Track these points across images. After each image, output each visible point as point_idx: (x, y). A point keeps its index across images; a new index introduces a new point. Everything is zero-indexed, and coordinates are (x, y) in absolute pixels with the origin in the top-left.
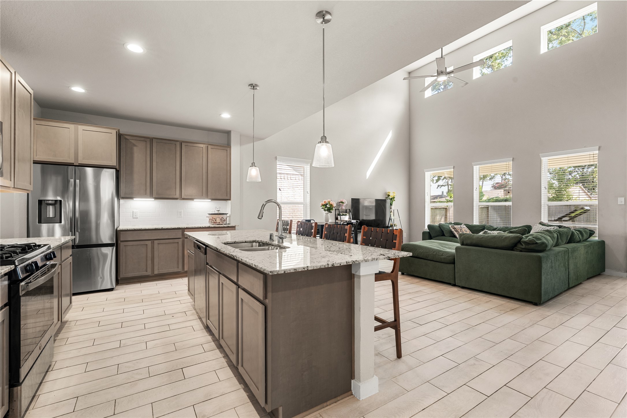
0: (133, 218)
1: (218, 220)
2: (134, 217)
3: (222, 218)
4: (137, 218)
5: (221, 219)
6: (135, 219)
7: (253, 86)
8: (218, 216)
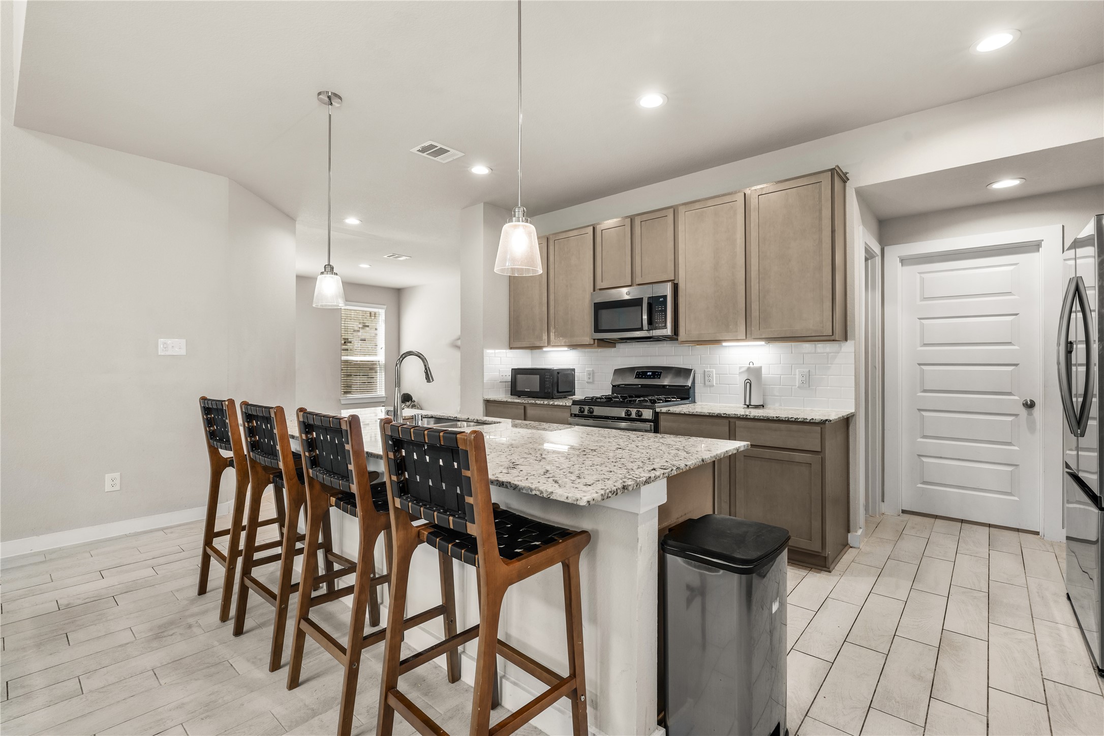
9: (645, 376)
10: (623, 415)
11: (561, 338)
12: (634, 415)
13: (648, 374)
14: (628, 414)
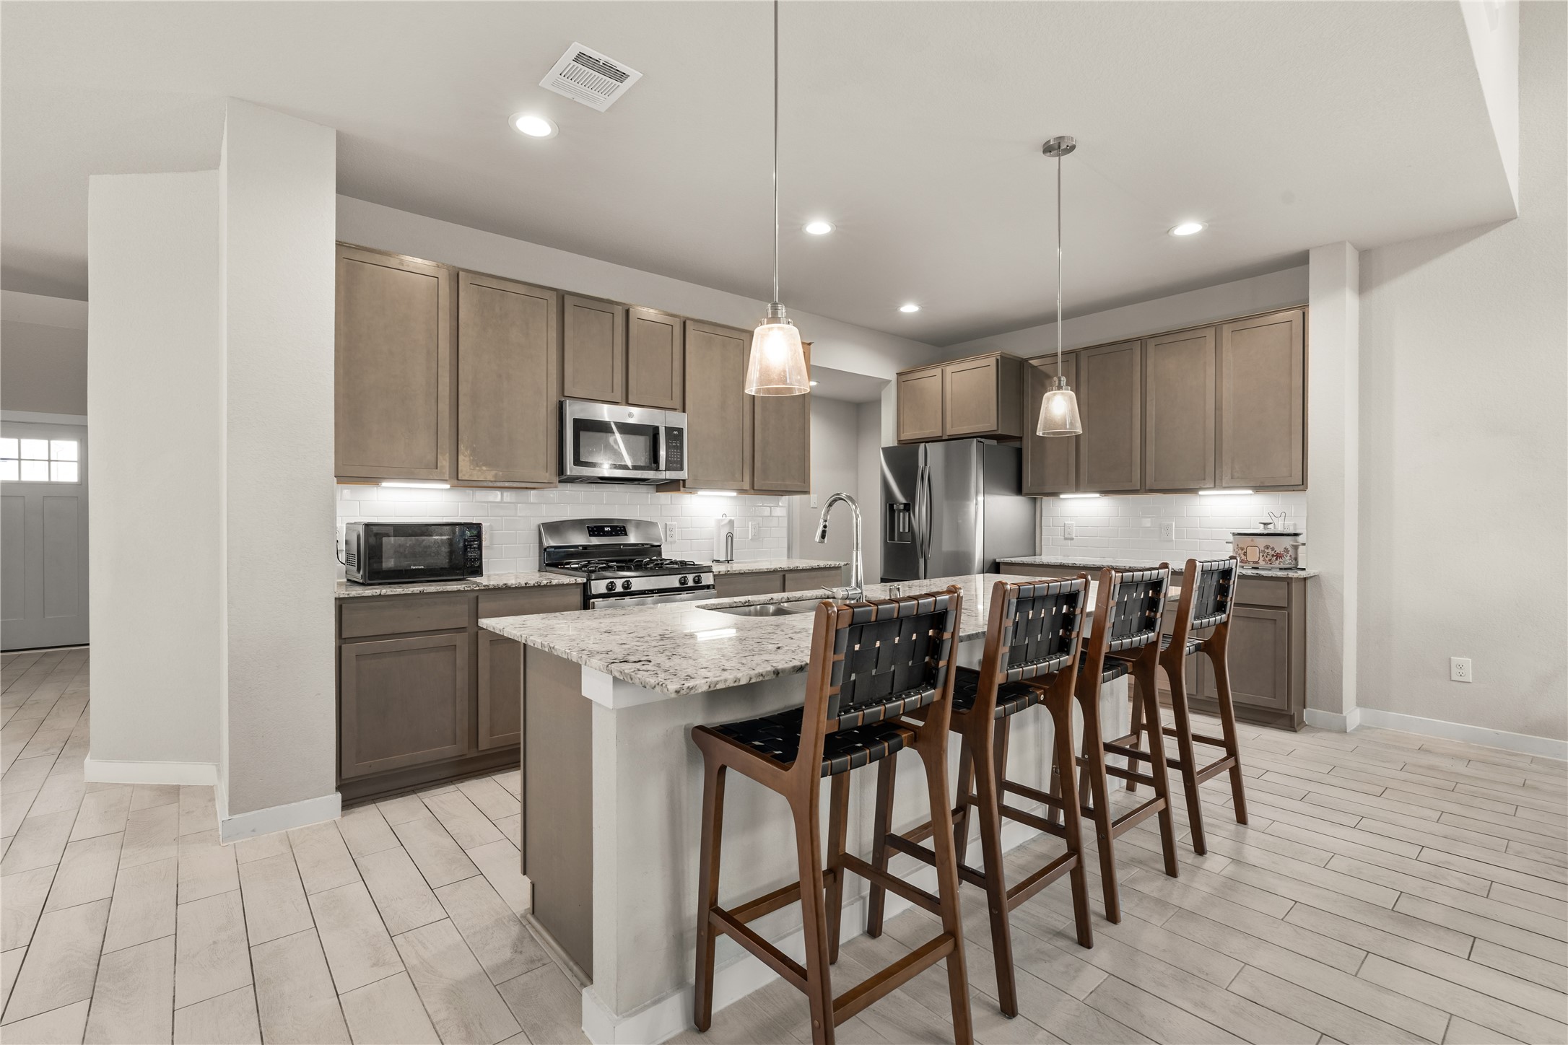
0: (1066, 539)
1: (1253, 555)
2: (1067, 536)
3: (1267, 547)
4: (1072, 539)
5: (1264, 552)
6: (1069, 541)
7: (1057, 148)
8: (1252, 541)
9: (604, 533)
10: (677, 585)
11: (484, 468)
12: (691, 583)
13: (606, 529)
14: (683, 582)
